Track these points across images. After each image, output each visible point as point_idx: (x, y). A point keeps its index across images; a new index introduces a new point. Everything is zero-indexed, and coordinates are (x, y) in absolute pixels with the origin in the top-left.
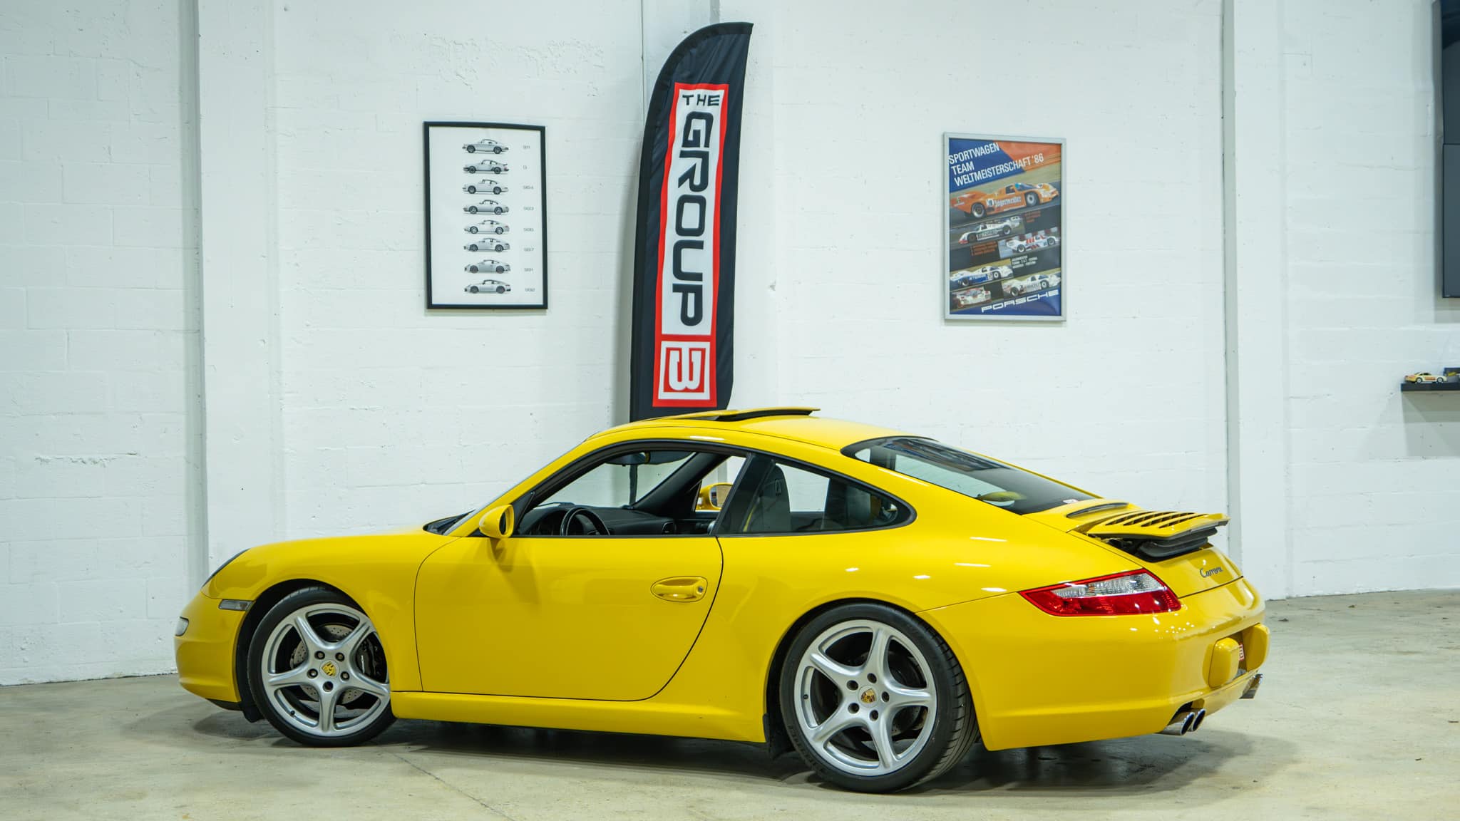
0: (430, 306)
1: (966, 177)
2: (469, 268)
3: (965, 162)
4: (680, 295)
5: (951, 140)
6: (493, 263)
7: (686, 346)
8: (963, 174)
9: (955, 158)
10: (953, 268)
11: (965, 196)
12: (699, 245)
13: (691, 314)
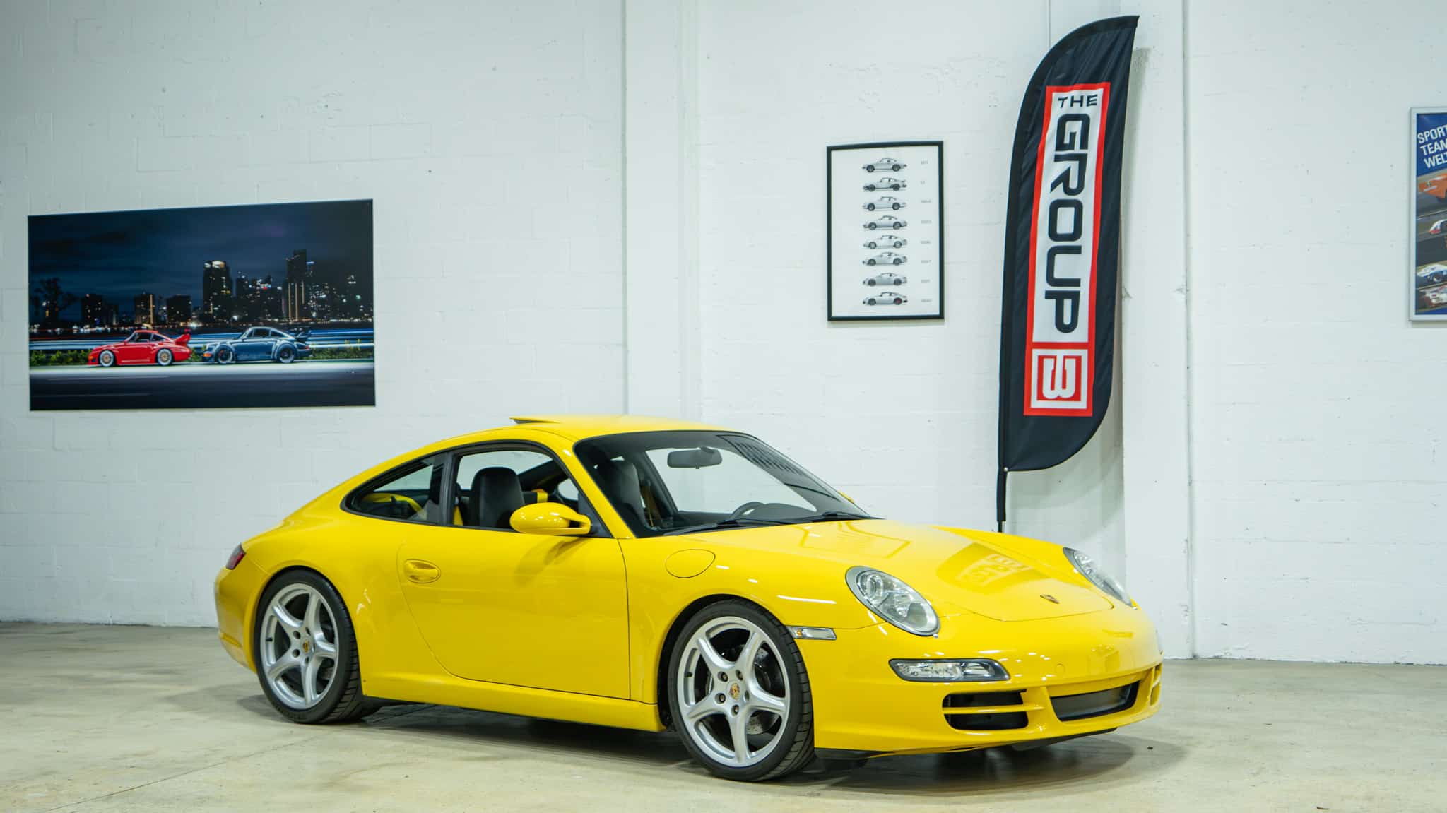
0: (831, 318)
1: (1439, 157)
2: (867, 282)
3: (1438, 140)
4: (1053, 302)
5: (1419, 116)
6: (891, 275)
7: (1060, 353)
8: (1434, 154)
9: (1426, 137)
10: (1421, 261)
11: (1438, 178)
12: (1077, 250)
13: (1067, 320)
